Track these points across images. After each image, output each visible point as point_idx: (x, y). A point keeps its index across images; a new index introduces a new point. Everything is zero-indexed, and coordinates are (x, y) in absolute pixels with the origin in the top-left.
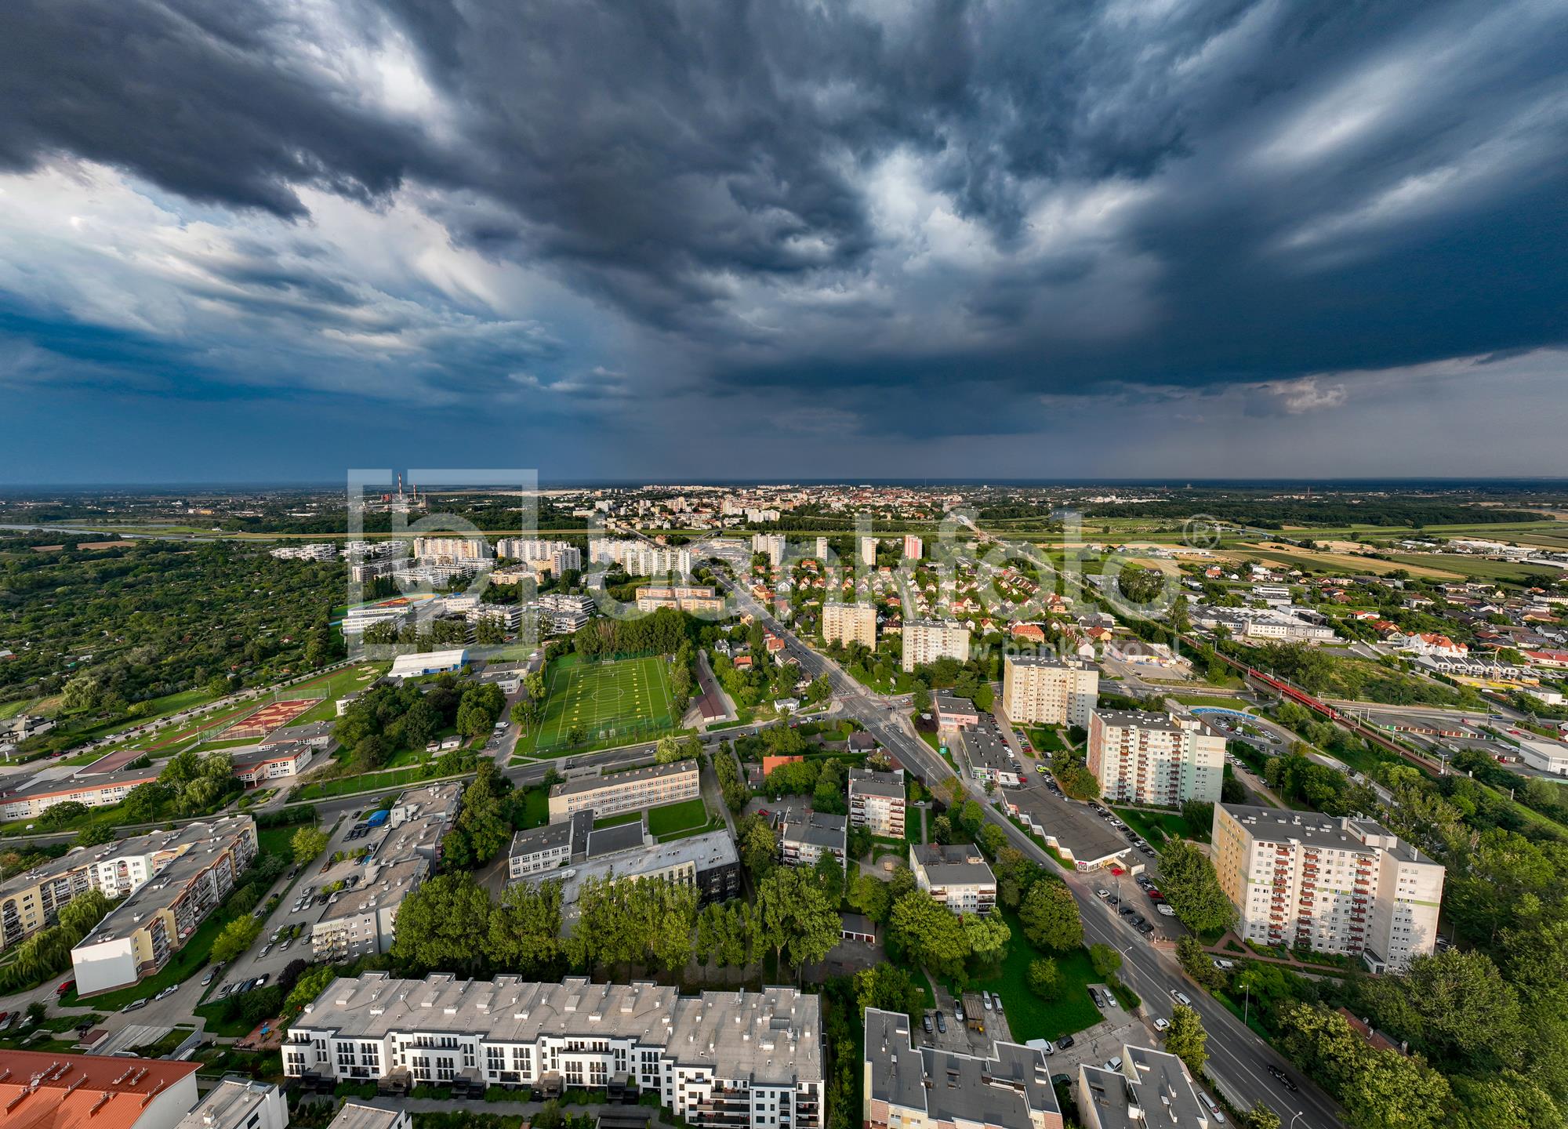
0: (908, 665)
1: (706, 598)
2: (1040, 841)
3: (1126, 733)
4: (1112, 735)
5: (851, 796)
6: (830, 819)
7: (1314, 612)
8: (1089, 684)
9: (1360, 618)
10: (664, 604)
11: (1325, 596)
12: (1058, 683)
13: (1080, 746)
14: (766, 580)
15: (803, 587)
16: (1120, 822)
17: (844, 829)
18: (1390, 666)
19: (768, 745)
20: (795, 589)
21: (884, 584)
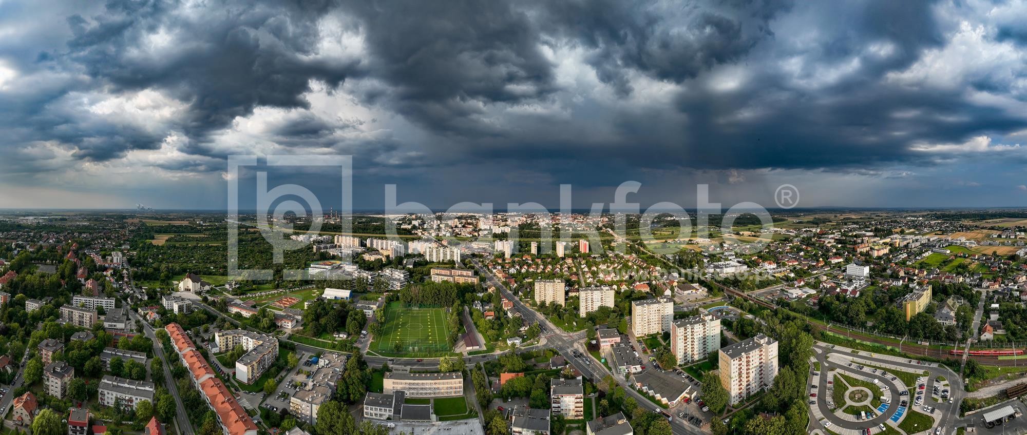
0: (583, 313)
1: (469, 277)
2: (652, 399)
3: (686, 329)
4: (680, 331)
5: (552, 397)
6: (540, 412)
8: (669, 309)
10: (445, 278)
12: (656, 312)
13: (667, 342)
14: (503, 267)
15: (523, 271)
16: (686, 374)
17: (548, 418)
19: (503, 366)
20: (519, 272)
21: (569, 268)
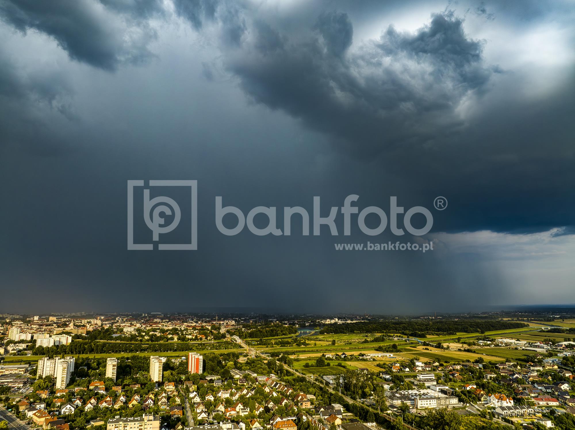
7: (447, 388)
9: (468, 389)
11: (451, 377)
18: (485, 417)
20: (80, 411)
21: (169, 398)
